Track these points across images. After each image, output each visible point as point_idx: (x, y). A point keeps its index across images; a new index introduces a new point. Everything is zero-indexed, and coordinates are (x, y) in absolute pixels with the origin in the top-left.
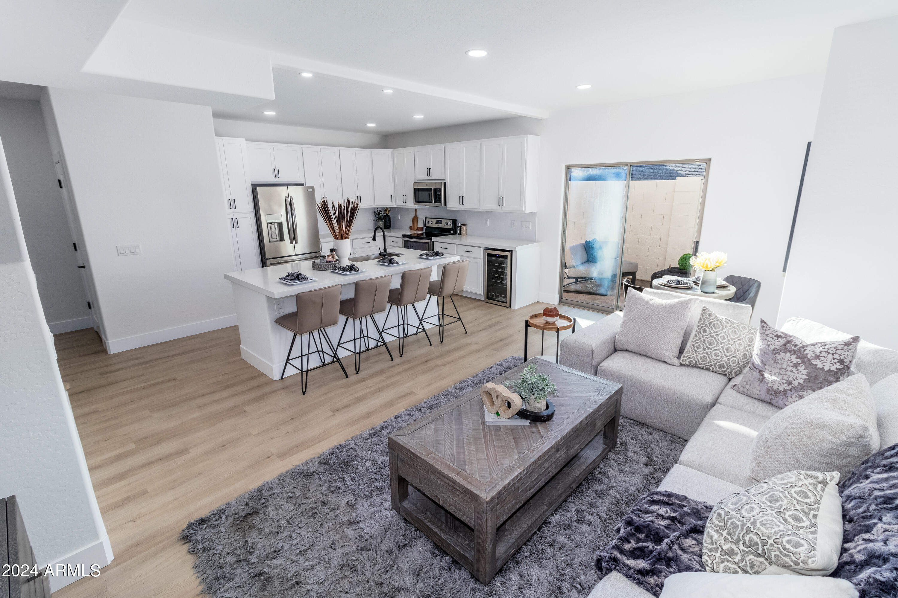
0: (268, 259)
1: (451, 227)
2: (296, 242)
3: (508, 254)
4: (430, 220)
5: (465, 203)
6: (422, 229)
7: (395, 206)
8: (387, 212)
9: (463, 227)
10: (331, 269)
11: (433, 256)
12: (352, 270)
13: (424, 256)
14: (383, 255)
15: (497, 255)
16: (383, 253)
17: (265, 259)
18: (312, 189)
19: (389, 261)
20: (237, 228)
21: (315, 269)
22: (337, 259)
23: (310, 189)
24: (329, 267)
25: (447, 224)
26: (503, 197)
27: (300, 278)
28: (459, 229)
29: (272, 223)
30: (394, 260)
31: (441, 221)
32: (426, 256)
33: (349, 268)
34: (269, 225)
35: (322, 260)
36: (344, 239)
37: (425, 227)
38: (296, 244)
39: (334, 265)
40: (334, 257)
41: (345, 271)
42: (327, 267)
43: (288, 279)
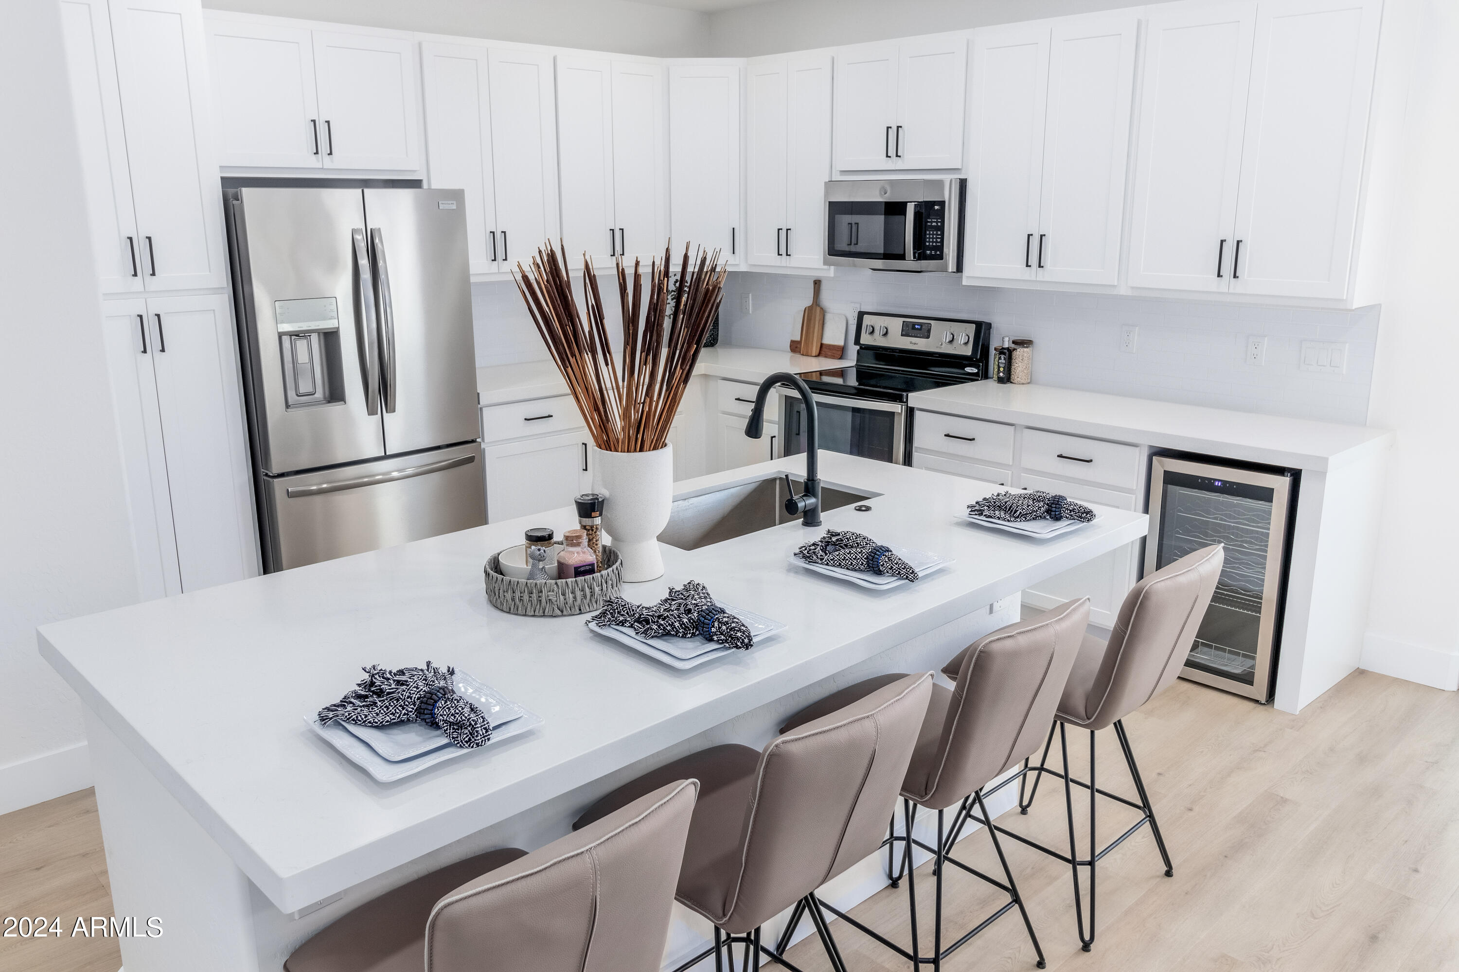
0: (279, 475)
1: (968, 351)
2: (391, 408)
3: (1281, 485)
4: (879, 322)
5: (1047, 260)
6: (840, 352)
7: (743, 268)
9: (1014, 354)
10: (580, 610)
11: (1038, 517)
12: (709, 634)
13: (991, 517)
14: (806, 509)
15: (1218, 484)
16: (804, 498)
17: (266, 475)
18: (455, 202)
19: (864, 561)
20: (158, 355)
21: (501, 605)
22: (607, 548)
23: (447, 202)
24: (575, 598)
25: (949, 338)
26: (1238, 242)
27: (449, 719)
28: (1000, 358)
29: (301, 335)
30: (888, 558)
31: (928, 326)
32: (1002, 517)
33: (687, 620)
34: (286, 340)
35: (540, 561)
36: (649, 451)
37: (858, 347)
38: (390, 412)
39: (600, 587)
40: (596, 541)
41: (676, 635)
42: (565, 599)
43: (366, 721)
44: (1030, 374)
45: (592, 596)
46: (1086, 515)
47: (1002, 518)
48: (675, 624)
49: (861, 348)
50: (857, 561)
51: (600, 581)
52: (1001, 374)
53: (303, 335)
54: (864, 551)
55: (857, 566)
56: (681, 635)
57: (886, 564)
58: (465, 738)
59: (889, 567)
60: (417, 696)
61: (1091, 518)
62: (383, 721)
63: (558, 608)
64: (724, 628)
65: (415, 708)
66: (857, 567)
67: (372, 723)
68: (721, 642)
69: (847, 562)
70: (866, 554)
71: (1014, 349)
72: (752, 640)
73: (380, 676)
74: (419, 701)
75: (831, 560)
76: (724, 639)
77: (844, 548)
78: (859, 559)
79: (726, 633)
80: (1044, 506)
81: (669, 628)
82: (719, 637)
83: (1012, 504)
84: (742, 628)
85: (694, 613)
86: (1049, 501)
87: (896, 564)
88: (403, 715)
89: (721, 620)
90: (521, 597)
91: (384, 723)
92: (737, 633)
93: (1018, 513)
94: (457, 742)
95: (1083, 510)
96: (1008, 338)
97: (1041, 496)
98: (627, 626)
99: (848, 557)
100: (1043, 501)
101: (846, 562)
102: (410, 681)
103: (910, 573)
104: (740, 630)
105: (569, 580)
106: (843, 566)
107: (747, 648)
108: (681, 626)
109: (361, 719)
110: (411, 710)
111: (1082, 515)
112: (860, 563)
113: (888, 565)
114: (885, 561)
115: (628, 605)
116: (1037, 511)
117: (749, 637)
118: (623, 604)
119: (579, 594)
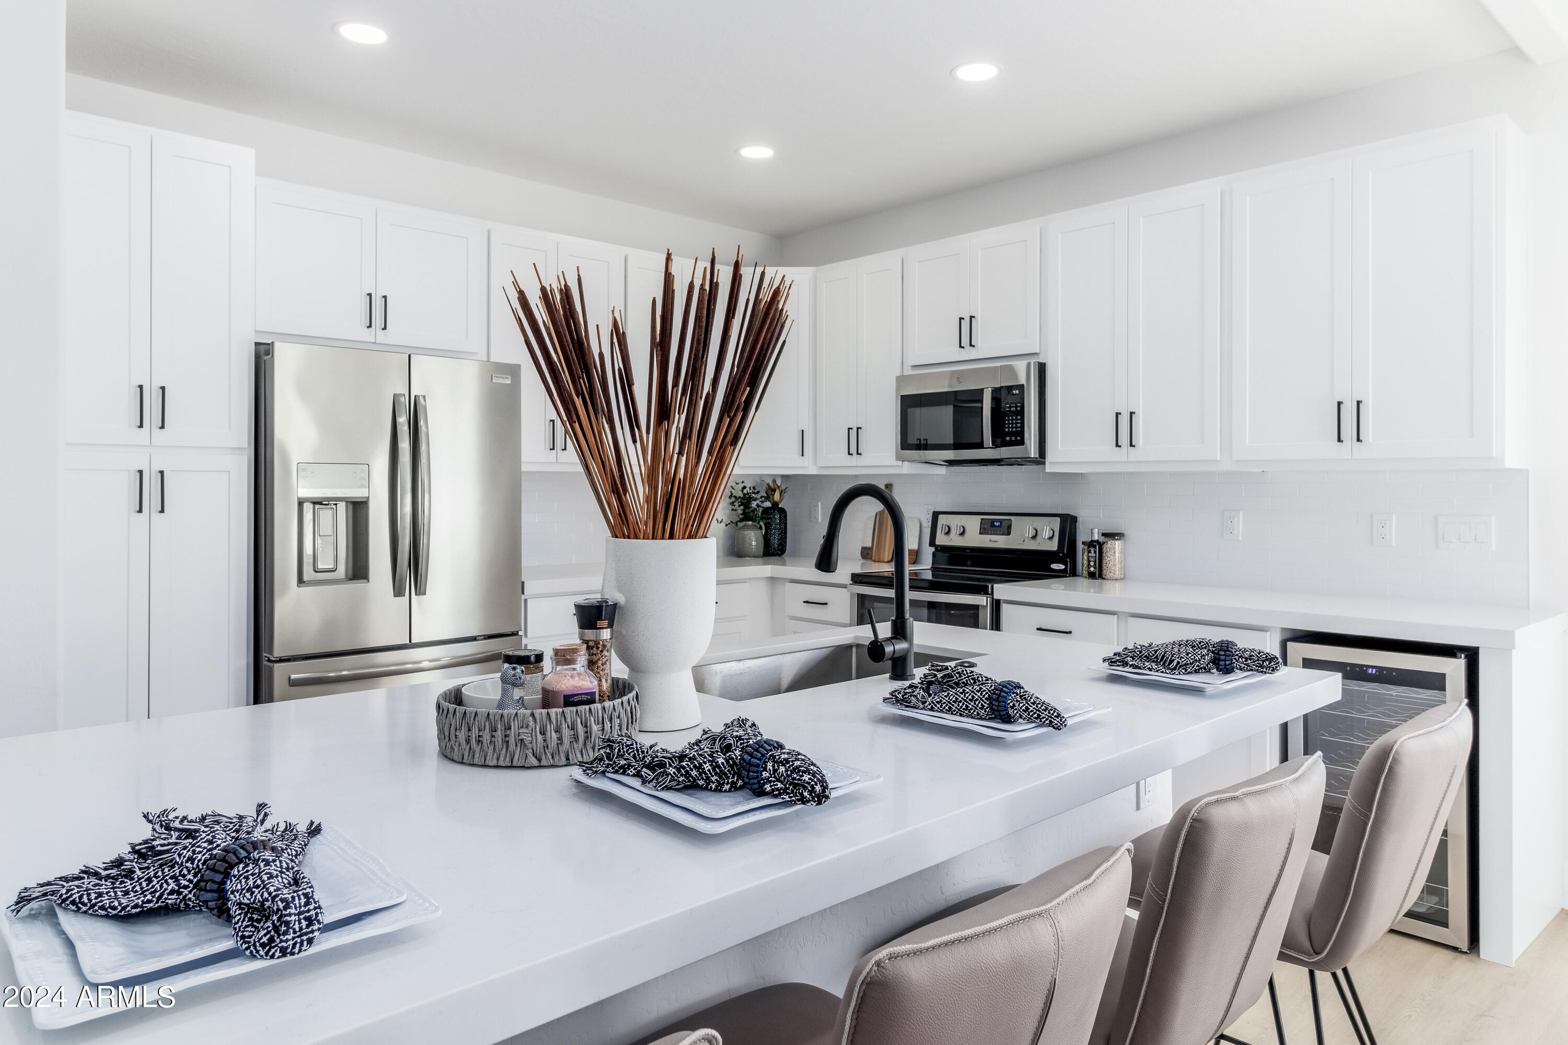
1: (1053, 546)
2: (420, 591)
3: (1454, 668)
4: (955, 522)
5: (1139, 439)
6: (914, 557)
7: (812, 471)
8: (777, 496)
9: (1105, 547)
10: (568, 759)
11: (1201, 668)
12: (759, 782)
13: (1140, 668)
14: (895, 656)
15: (1372, 671)
16: (893, 641)
17: (269, 660)
18: (510, 377)
19: (985, 703)
20: (156, 516)
21: (451, 752)
22: (621, 681)
23: (500, 376)
24: (560, 739)
25: (1032, 533)
26: (1359, 403)
27: (243, 899)
28: (1089, 552)
29: (324, 503)
30: (1021, 697)
31: (1008, 523)
32: (1154, 667)
33: (723, 761)
34: (308, 507)
35: (514, 685)
37: (933, 549)
38: (419, 595)
39: (600, 725)
40: (602, 665)
41: (706, 788)
42: (545, 741)
43: (95, 905)
44: (1124, 569)
45: (586, 738)
46: (1269, 664)
47: (1154, 669)
48: (705, 766)
49: (936, 549)
50: (975, 703)
51: (600, 715)
52: (1092, 569)
53: (327, 503)
54: (984, 688)
55: (974, 711)
56: (714, 787)
57: (1019, 705)
58: (261, 938)
59: (1023, 708)
60: (203, 858)
61: (1276, 667)
62: (128, 906)
63: (533, 755)
64: (782, 769)
65: (195, 880)
66: (975, 713)
67: (106, 910)
68: (777, 792)
69: (961, 704)
70: (987, 693)
71: (1104, 543)
72: (827, 787)
73: (161, 826)
74: (205, 867)
75: (938, 702)
76: (781, 788)
77: (953, 688)
78: (977, 700)
79: (785, 778)
80: (1208, 654)
81: (694, 773)
82: (774, 785)
83: (1166, 653)
84: (812, 767)
85: (736, 750)
86: (1214, 647)
87: (1033, 703)
88: (169, 894)
89: (777, 757)
90: (479, 736)
91: (129, 908)
92: (803, 776)
93: (1175, 662)
94: (247, 945)
95: (1264, 656)
96: (1097, 530)
97: (1203, 642)
98: (631, 774)
99: (962, 698)
100: (1205, 648)
101: (958, 705)
102: (204, 832)
103: (1055, 716)
104: (807, 771)
105: (553, 711)
106: (955, 711)
107: (819, 803)
108: (714, 769)
109: (87, 901)
110: (187, 883)
111: (1263, 663)
112: (980, 706)
113: (1021, 705)
114: (1017, 701)
115: (636, 745)
116: (1200, 660)
117: (823, 783)
118: (629, 743)
119: (566, 732)
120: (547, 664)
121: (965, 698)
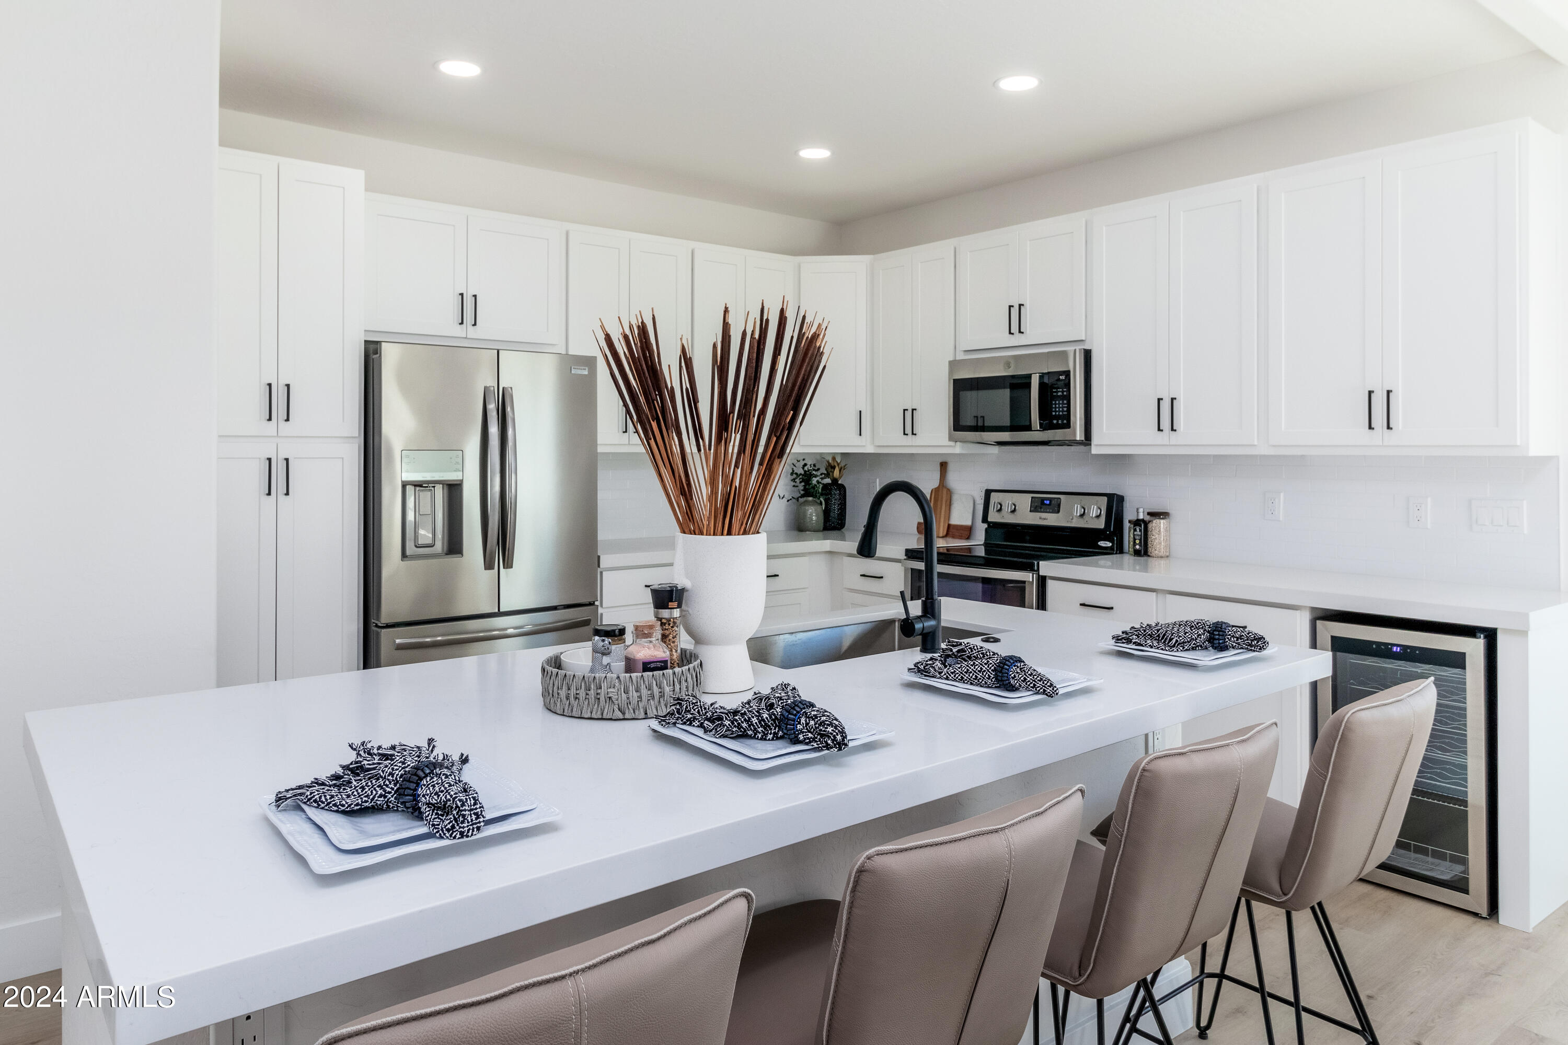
0: (388, 626)
1: (1100, 524)
2: (508, 564)
3: (1471, 646)
4: (1007, 500)
5: (1180, 424)
6: (966, 531)
7: (870, 449)
8: (836, 473)
9: (1150, 526)
10: (646, 714)
11: (1198, 646)
12: (794, 733)
13: (1142, 645)
14: (924, 632)
15: (1397, 649)
16: (923, 619)
17: (377, 626)
18: (587, 368)
19: (991, 674)
20: (282, 498)
21: (554, 706)
22: (688, 652)
23: (579, 367)
24: (640, 697)
25: (1081, 511)
26: (1389, 392)
27: (432, 800)
28: (1135, 530)
29: (424, 485)
30: (1021, 669)
31: (1057, 501)
32: (1155, 645)
33: (767, 716)
34: (410, 489)
35: (604, 654)
36: (738, 535)
37: (986, 526)
38: (507, 568)
39: (672, 687)
40: (673, 638)
41: (754, 737)
42: (628, 698)
43: (330, 803)
44: (1168, 547)
45: (660, 697)
46: (1257, 643)
47: (1155, 647)
48: (753, 720)
49: (989, 525)
50: (983, 674)
51: (672, 679)
52: (1138, 547)
53: (427, 485)
54: (991, 662)
55: (983, 680)
56: (760, 736)
57: (1018, 676)
58: (447, 825)
59: (1022, 679)
60: (400, 773)
61: (1263, 646)
62: (352, 804)
63: (619, 709)
64: (812, 723)
65: (395, 788)
66: (983, 682)
67: (337, 806)
68: (808, 741)
69: (971, 675)
70: (993, 666)
71: (1149, 522)
72: (846, 737)
73: (365, 752)
74: (401, 779)
75: (952, 673)
76: (811, 738)
77: (966, 661)
78: (985, 671)
79: (814, 730)
80: (1204, 634)
81: (744, 725)
82: (806, 735)
83: (1166, 632)
84: (835, 722)
85: (777, 708)
86: (1210, 628)
87: (1030, 675)
88: (378, 797)
89: (809, 714)
90: (576, 694)
91: (353, 806)
92: (827, 728)
93: (1174, 641)
94: (437, 830)
95: (1252, 636)
96: (1142, 509)
97: (1200, 623)
98: (696, 725)
99: (972, 670)
100: (1202, 628)
101: (969, 675)
102: (397, 756)
103: (1048, 686)
104: (831, 724)
105: (634, 675)
106: (966, 680)
107: (840, 749)
108: (760, 722)
109: (324, 800)
110: (390, 790)
111: (1252, 643)
112: (987, 676)
113: (1020, 676)
114: (1017, 673)
115: (700, 702)
116: (1196, 639)
117: (843, 733)
118: (694, 702)
119: (645, 692)
120: (629, 637)
121: (975, 670)
